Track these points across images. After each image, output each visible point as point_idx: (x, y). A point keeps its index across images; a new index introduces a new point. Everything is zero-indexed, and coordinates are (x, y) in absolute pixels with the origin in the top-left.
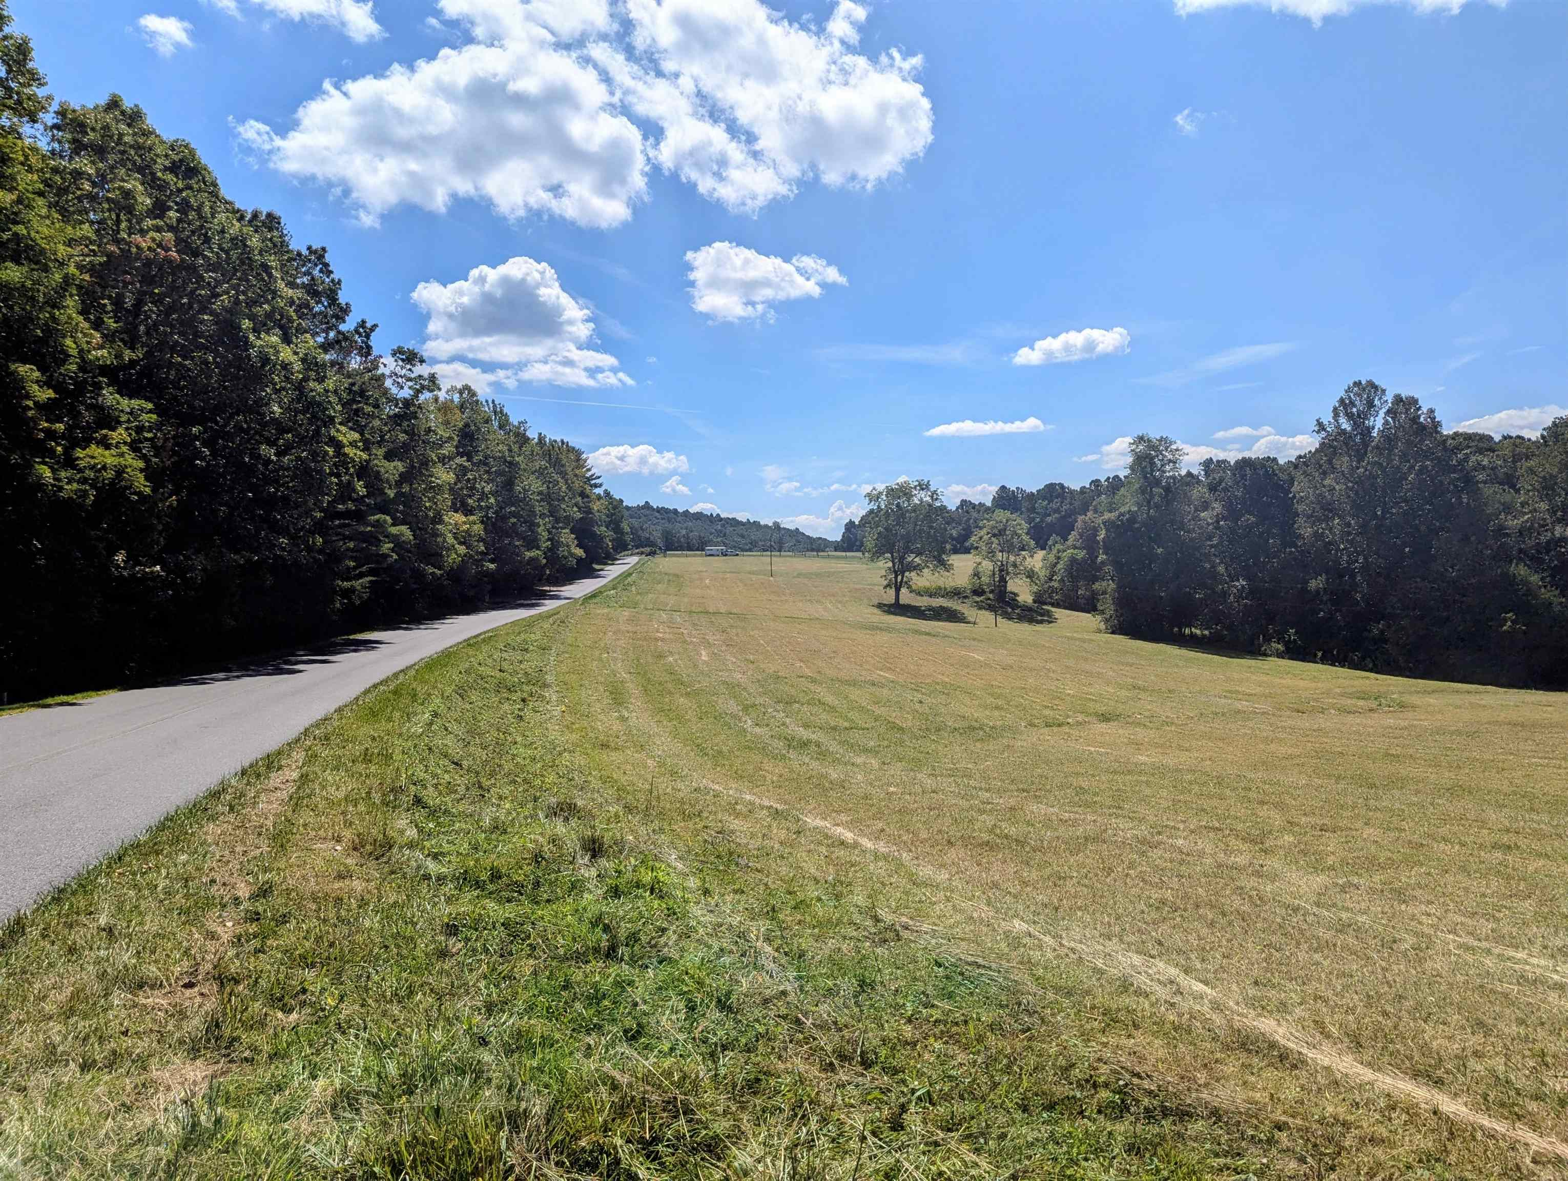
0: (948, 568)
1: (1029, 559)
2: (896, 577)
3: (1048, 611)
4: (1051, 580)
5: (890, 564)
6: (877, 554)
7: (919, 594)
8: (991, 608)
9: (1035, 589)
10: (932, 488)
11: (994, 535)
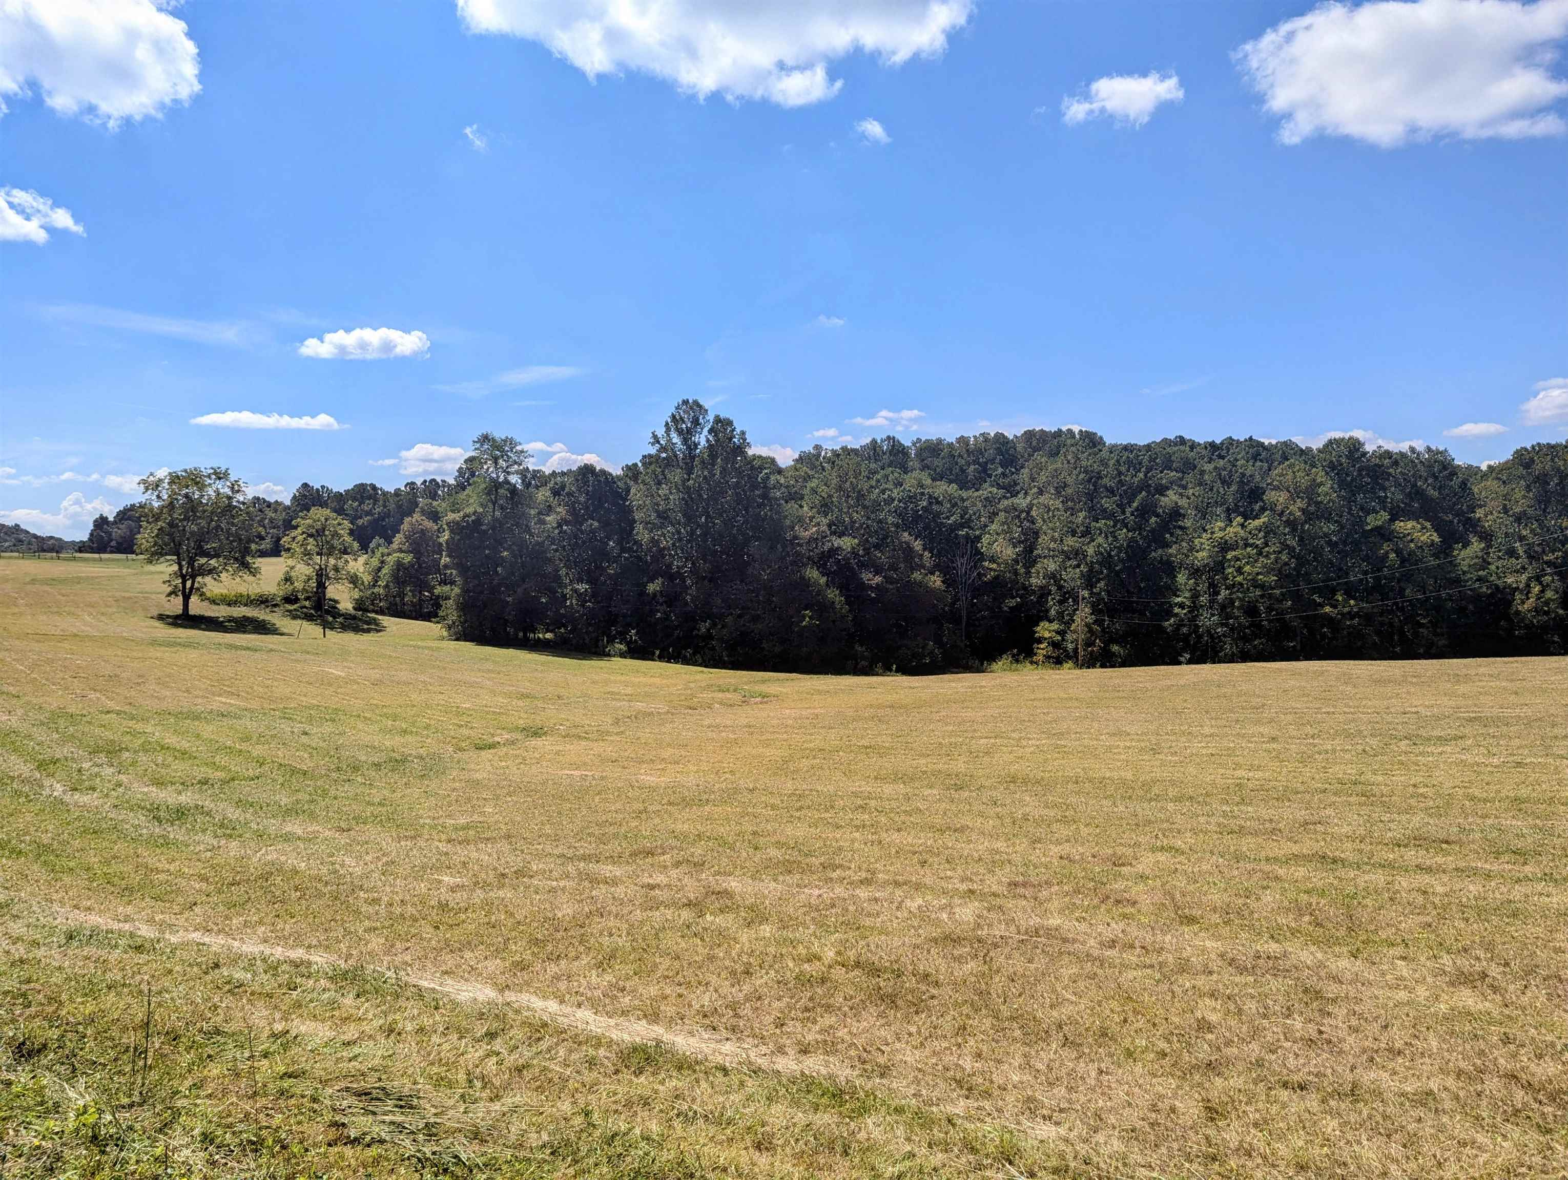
0: (254, 572)
1: (352, 563)
2: (184, 583)
3: (375, 619)
4: (374, 586)
5: (175, 567)
6: (156, 554)
7: (213, 602)
8: (309, 618)
9: (356, 594)
10: (232, 478)
11: (311, 536)
